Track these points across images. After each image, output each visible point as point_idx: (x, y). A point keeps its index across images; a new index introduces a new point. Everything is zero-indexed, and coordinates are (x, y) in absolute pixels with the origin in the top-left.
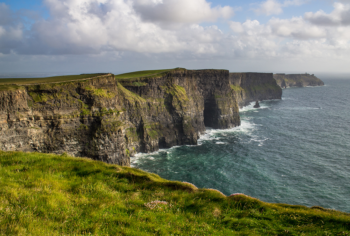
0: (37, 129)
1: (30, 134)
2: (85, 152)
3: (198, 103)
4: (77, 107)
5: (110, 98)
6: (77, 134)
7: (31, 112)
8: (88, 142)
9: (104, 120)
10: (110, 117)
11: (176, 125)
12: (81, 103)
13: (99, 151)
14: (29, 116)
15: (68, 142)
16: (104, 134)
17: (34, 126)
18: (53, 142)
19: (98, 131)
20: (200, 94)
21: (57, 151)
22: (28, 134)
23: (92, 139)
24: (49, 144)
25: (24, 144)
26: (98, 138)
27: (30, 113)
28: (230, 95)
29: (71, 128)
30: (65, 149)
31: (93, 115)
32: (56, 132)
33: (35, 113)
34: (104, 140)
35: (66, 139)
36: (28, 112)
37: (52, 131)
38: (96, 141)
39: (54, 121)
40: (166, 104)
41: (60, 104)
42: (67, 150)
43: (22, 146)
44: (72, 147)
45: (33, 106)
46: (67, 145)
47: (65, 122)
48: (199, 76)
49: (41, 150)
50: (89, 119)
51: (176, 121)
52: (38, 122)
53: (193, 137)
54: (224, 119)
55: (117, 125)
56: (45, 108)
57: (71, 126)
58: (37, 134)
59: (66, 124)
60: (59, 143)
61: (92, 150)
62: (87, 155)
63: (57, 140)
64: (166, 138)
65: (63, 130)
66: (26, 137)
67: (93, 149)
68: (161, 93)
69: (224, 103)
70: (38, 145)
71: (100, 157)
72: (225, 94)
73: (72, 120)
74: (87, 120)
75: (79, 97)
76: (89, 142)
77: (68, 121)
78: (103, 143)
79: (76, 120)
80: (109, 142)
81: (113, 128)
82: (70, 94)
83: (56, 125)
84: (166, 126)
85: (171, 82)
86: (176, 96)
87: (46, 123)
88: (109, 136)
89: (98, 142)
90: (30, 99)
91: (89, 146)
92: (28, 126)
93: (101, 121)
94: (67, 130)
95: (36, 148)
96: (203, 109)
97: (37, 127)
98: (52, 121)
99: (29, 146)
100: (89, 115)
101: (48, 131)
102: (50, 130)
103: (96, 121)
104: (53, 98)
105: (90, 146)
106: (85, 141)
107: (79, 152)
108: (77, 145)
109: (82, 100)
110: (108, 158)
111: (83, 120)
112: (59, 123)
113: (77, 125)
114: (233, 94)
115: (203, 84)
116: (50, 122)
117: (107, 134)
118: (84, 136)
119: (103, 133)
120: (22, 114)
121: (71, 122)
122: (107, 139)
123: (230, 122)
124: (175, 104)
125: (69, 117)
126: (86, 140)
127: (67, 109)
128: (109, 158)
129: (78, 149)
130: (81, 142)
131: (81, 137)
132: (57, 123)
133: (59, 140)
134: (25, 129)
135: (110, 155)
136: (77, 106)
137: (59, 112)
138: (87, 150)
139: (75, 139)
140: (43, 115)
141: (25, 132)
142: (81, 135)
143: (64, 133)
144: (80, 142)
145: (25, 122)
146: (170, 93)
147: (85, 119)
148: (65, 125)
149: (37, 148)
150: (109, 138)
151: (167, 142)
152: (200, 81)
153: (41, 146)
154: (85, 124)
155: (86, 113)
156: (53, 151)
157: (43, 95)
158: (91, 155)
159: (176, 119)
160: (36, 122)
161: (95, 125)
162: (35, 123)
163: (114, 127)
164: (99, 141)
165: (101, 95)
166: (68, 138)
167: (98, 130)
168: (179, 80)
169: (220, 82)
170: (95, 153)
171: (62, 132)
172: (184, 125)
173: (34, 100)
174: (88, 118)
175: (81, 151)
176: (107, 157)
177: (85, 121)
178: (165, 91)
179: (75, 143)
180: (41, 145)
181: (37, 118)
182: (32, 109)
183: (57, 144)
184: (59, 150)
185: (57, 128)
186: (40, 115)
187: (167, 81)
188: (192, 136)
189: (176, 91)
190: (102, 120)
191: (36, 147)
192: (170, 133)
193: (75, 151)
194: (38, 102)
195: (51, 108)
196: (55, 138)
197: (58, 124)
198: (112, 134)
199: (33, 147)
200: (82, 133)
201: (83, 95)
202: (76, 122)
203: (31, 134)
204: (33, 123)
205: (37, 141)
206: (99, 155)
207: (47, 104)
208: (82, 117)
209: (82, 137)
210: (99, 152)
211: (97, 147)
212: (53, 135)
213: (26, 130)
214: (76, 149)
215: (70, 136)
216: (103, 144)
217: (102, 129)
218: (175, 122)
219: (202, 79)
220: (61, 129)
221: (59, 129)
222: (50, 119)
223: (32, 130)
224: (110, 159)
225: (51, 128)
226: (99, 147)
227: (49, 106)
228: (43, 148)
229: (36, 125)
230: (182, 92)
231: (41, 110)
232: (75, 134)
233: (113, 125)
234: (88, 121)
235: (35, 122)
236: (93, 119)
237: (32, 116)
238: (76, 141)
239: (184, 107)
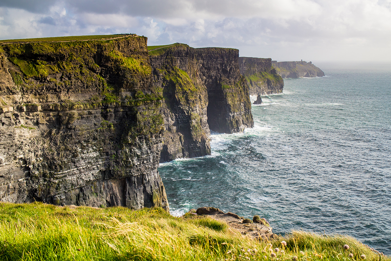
0: (31, 129)
1: (19, 139)
2: (111, 170)
3: (202, 96)
4: (97, 89)
5: (146, 74)
6: (97, 139)
7: (20, 96)
8: (115, 153)
9: (140, 113)
10: (148, 108)
11: (180, 127)
12: (103, 81)
13: (132, 168)
14: (16, 103)
15: (84, 154)
16: (140, 138)
17: (26, 123)
18: (59, 153)
19: (131, 132)
20: (202, 83)
21: (66, 172)
22: (16, 140)
23: (121, 148)
24: (53, 159)
25: (8, 159)
26: (130, 145)
27: (18, 97)
28: (241, 85)
29: (89, 128)
30: (79, 167)
31: (123, 104)
32: (66, 136)
33: (28, 98)
34: (140, 148)
35: (81, 148)
36: (14, 96)
37: (58, 133)
38: (128, 151)
39: (61, 114)
40: (166, 95)
41: (71, 82)
42: (81, 168)
43: (4, 164)
44: (89, 163)
45: (23, 83)
46: (82, 158)
47: (80, 115)
48: (202, 57)
49: (38, 169)
50: (116, 112)
51: (180, 121)
52: (33, 116)
53: (205, 144)
54: (234, 118)
55: (159, 121)
56: (45, 89)
57: (88, 123)
58: (32, 139)
59: (81, 120)
60: (69, 155)
61: (121, 167)
62: (113, 176)
63: (66, 149)
64: (169, 146)
65: (77, 132)
66: (12, 146)
67: (123, 165)
68: (158, 79)
69: (233, 96)
70: (34, 160)
71: (133, 179)
72: (234, 83)
73: (90, 113)
74: (113, 113)
75: (99, 72)
76: (116, 152)
77: (84, 114)
78: (139, 154)
79: (96, 112)
80: (147, 151)
81: (153, 127)
82: (86, 64)
83: (65, 122)
84: (167, 129)
85: (172, 64)
86: (180, 85)
87: (47, 118)
88: (147, 140)
89: (131, 151)
90: (16, 71)
91: (116, 160)
92: (16, 123)
93: (137, 115)
94: (82, 130)
95: (30, 166)
96: (207, 103)
97: (30, 126)
98: (58, 114)
99: (17, 163)
100: (116, 103)
101: (50, 133)
102: (54, 131)
103: (127, 114)
104: (59, 70)
105: (118, 160)
106: (109, 152)
107: (100, 170)
108: (96, 158)
109: (103, 77)
110: (146, 180)
111: (107, 112)
112: (71, 117)
113: (97, 121)
114: (243, 83)
115: (206, 68)
116: (54, 116)
117: (145, 138)
118: (108, 141)
119: (139, 135)
120: (4, 100)
121: (89, 116)
122: (145, 147)
123: (242, 122)
124: (179, 96)
125: (87, 107)
126: (111, 149)
127: (81, 91)
128: (147, 180)
129: (99, 166)
130: (104, 153)
131: (103, 144)
132: (67, 117)
133: (70, 149)
134: (11, 128)
135: (148, 175)
136: (96, 86)
137: (69, 97)
138: (114, 167)
139: (95, 148)
140: (41, 102)
141: (10, 135)
142: (104, 141)
143: (79, 136)
144: (102, 154)
145: (10, 114)
146: (171, 79)
147: (110, 111)
148: (79, 121)
149: (31, 167)
150: (147, 145)
151: (170, 152)
152: (203, 64)
153: (38, 163)
154: (109, 120)
155: (112, 100)
156: (60, 172)
157: (40, 63)
158: (119, 176)
159: (180, 118)
160: (29, 115)
161: (126, 122)
162: (27, 118)
163: (155, 125)
164: (133, 150)
165: (135, 68)
166: (85, 146)
167: (133, 130)
168: (180, 61)
169: (228, 66)
170: (126, 173)
171: (76, 135)
172: (192, 127)
173: (24, 71)
174: (115, 110)
175: (103, 168)
176: (143, 178)
177: (109, 114)
178: (164, 77)
179: (95, 155)
180: (37, 160)
181: (32, 109)
182: (23, 89)
183: (66, 157)
184: (70, 169)
185: (67, 127)
186: (35, 101)
187: (166, 62)
188: (203, 143)
189: (179, 77)
190: (139, 113)
191: (30, 163)
192: (174, 138)
193: (94, 169)
194: (32, 76)
195: (56, 89)
196: (63, 147)
197: (69, 120)
198: (152, 137)
199: (24, 166)
200: (105, 137)
201: (106, 67)
202: (95, 117)
203: (20, 138)
204: (25, 118)
205: (32, 152)
206: (132, 176)
207: (48, 81)
208: (106, 107)
209: (105, 144)
210: (132, 169)
211: (130, 162)
212: (60, 141)
213: (12, 131)
214: (95, 165)
215: (87, 142)
216: (138, 156)
217: (138, 128)
218: (178, 123)
219: (205, 61)
220: (74, 129)
221: (70, 129)
222: (55, 111)
223: (23, 131)
224: (149, 181)
225: (55, 127)
226: (132, 161)
227: (52, 85)
228: (41, 165)
229: (30, 122)
230: (187, 78)
231: (38, 91)
232: (95, 139)
233: (154, 121)
234: (114, 115)
235: (27, 116)
236: (123, 111)
237: (22, 104)
238: (95, 151)
239: (191, 101)
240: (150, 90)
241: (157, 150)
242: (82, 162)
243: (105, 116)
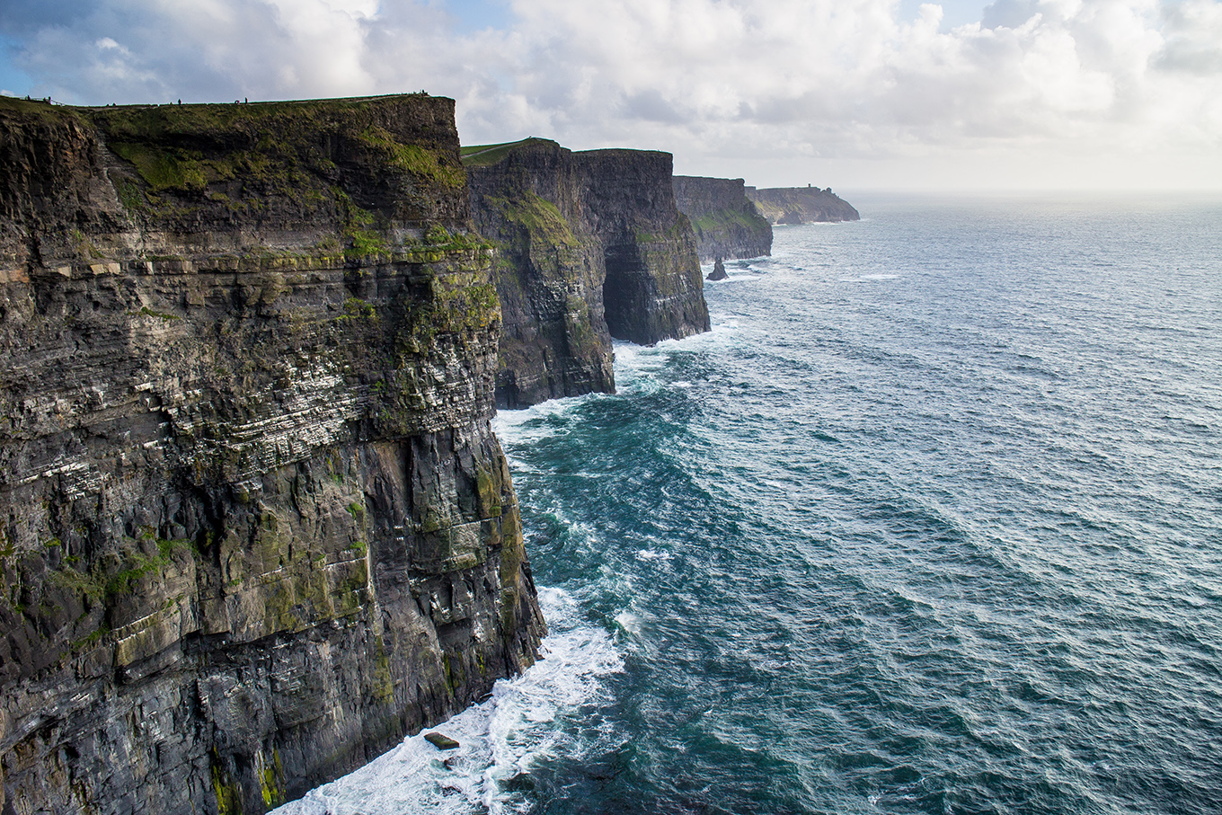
0: (170, 317)
1: (139, 344)
2: (372, 420)
3: (590, 259)
4: (331, 220)
5: (453, 186)
6: (335, 343)
7: (136, 236)
8: (382, 377)
9: (440, 280)
10: (461, 268)
11: (543, 327)
12: (345, 201)
13: (425, 413)
14: (128, 252)
15: (303, 379)
16: (441, 341)
17: (156, 304)
18: (242, 378)
19: (420, 325)
20: (591, 229)
21: (261, 423)
22: (132, 346)
23: (397, 363)
24: (227, 392)
25: (113, 393)
26: (419, 356)
27: (132, 240)
28: (679, 234)
29: (315, 315)
30: (294, 411)
31: (396, 257)
32: (256, 335)
33: (158, 241)
34: (442, 364)
35: (296, 366)
36: (122, 235)
37: (237, 329)
38: (412, 373)
39: (242, 280)
40: (509, 257)
41: (266, 203)
42: (299, 414)
43: (105, 405)
44: (319, 402)
45: (142, 203)
46: (301, 390)
47: (290, 284)
48: (589, 171)
49: (191, 419)
50: (381, 276)
51: (542, 316)
52: (173, 287)
53: (600, 366)
54: (664, 308)
55: (487, 300)
56: (199, 218)
57: (311, 304)
58: (172, 343)
59: (293, 298)
60: (268, 382)
61: (398, 410)
62: (379, 434)
63: (259, 368)
64: (518, 373)
65: (284, 325)
66: (121, 360)
67: (402, 405)
68: (490, 220)
69: (662, 258)
70: (179, 395)
71: (428, 440)
72: (664, 229)
73: (317, 280)
74: (373, 280)
75: (337, 178)
76: (385, 374)
77: (300, 283)
78: (440, 378)
79: (332, 278)
80: (460, 371)
81: (474, 313)
82: (302, 159)
83: (253, 300)
84: (512, 334)
85: (521, 185)
86: (540, 231)
87: (210, 292)
88: (459, 345)
89: (420, 372)
90: (127, 174)
91: (384, 394)
92: (129, 302)
93: (433, 283)
94: (298, 321)
95: (170, 412)
96: (604, 276)
97: (167, 310)
98: (236, 280)
99: (137, 402)
100: (380, 254)
101: (218, 328)
102: (227, 324)
103: (407, 283)
104: (234, 173)
105: (389, 395)
106: (368, 375)
107: (347, 420)
108: (337, 390)
109: (347, 192)
110: (459, 441)
111: (358, 279)
112: (267, 286)
113: (334, 301)
114: (685, 229)
115: (599, 196)
116: (226, 286)
117: (455, 341)
118: (362, 349)
119: (440, 333)
120: (95, 246)
121: (313, 286)
122: (454, 362)
123: (682, 318)
124: (537, 258)
125: (307, 264)
126: (371, 369)
127: (293, 225)
128: (464, 441)
129: (343, 409)
130: (353, 376)
131: (350, 354)
132: (259, 290)
133: (268, 368)
134: (116, 317)
135: (463, 430)
136: (330, 214)
137: (262, 239)
138: (379, 411)
139: (330, 365)
140: (191, 252)
141: (114, 333)
142: (352, 348)
143: (290, 335)
144: (351, 379)
145: (112, 282)
146: (519, 220)
147: (365, 274)
148: (289, 297)
149: (173, 412)
150: (459, 356)
151: (522, 387)
152: (592, 188)
153: (190, 402)
154: (365, 297)
155: (370, 248)
156: (246, 424)
157: (186, 156)
158: (394, 433)
159: (541, 309)
160: (162, 284)
161: (406, 303)
162: (159, 292)
163: (478, 308)
164: (424, 370)
165: (425, 171)
166: (305, 361)
167: (423, 321)
168: (540, 180)
169: (650, 191)
170: (411, 425)
171: (281, 332)
172: (571, 328)
173: (146, 177)
174: (378, 272)
175: (354, 415)
176: (452, 436)
177: (364, 283)
178: (503, 215)
179: (331, 381)
180: (188, 396)
181: (168, 267)
182: (143, 219)
183: (259, 389)
184: (270, 417)
185: (258, 315)
186: (177, 250)
187: (506, 180)
188: (597, 365)
189: (538, 214)
190: (436, 280)
191: (169, 404)
192: (529, 355)
193: (331, 417)
194: (166, 186)
195: (227, 219)
196: (249, 362)
197: (262, 294)
198: (471, 338)
199: (155, 409)
200: (356, 338)
201: (354, 166)
202: (329, 289)
203: (142, 341)
204: (151, 290)
205: (173, 376)
206: (426, 431)
207: (206, 198)
208: (353, 266)
209: (355, 356)
210: (425, 417)
211: (419, 399)
212: (242, 347)
213: (121, 323)
214: (333, 407)
215: (312, 350)
216: (438, 385)
217: (435, 315)
218: (539, 320)
219: (598, 180)
220: (277, 317)
221: (267, 318)
222: (227, 273)
223: (147, 324)
224: (466, 444)
225: (229, 313)
226: (424, 395)
227: (216, 209)
228: (197, 409)
229: (164, 301)
230: (556, 217)
231: (181, 225)
232: (330, 343)
233: (475, 300)
234: (376, 285)
235: (156, 287)
236: (398, 276)
237: (144, 257)
238: (332, 372)
239: (567, 269)
240: (463, 225)
241: (485, 370)
242: (301, 399)
243: (354, 287)
